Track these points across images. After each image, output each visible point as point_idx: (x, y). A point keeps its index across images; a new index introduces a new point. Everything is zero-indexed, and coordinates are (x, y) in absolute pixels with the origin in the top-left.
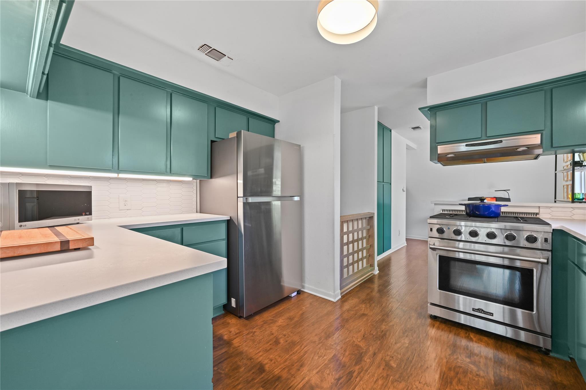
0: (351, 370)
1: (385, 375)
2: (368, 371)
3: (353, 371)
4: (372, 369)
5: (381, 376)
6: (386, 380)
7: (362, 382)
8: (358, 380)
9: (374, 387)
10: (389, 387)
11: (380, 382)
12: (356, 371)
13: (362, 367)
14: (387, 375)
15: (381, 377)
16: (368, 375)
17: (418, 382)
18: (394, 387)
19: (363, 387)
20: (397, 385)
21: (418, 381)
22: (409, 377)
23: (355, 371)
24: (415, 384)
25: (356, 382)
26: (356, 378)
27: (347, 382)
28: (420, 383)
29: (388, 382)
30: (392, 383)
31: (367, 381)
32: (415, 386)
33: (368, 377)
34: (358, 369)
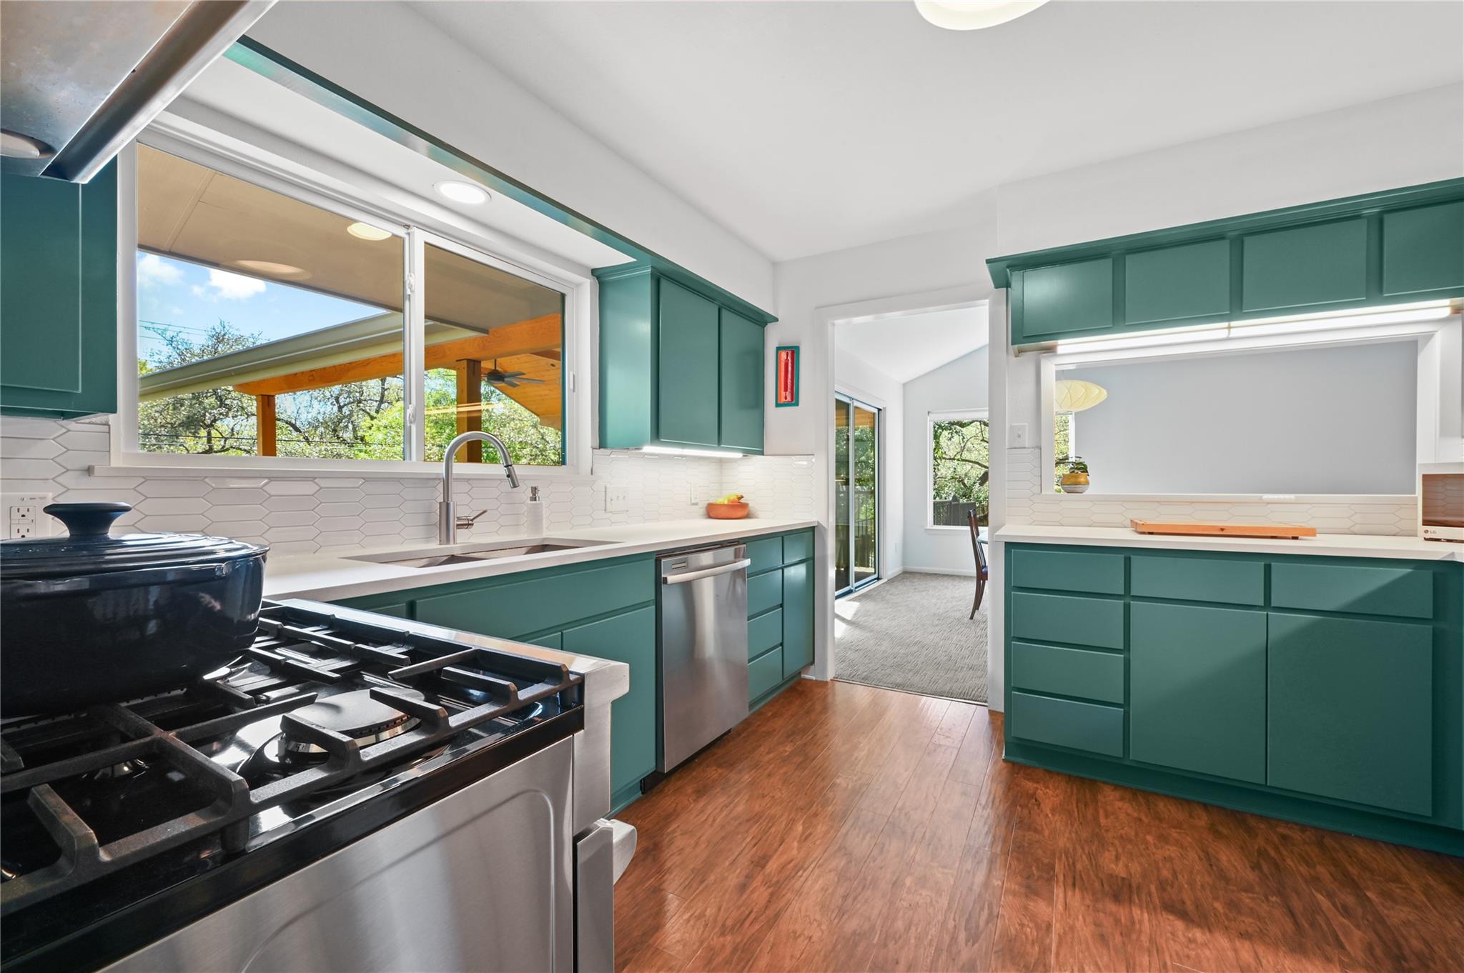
0: (977, 945)
1: (891, 945)
2: (935, 950)
3: (970, 944)
4: (927, 958)
5: (900, 942)
6: (887, 932)
7: (940, 917)
8: (951, 924)
9: (912, 912)
10: (881, 917)
11: (900, 925)
12: (964, 945)
13: (954, 960)
14: (885, 946)
15: (900, 937)
16: (931, 940)
17: (814, 939)
18: (869, 920)
19: (935, 908)
20: (864, 923)
21: (813, 943)
22: (834, 948)
23: (966, 945)
24: (823, 932)
25: (952, 917)
26: (955, 926)
27: (970, 913)
28: (810, 938)
29: (882, 927)
30: (873, 928)
31: (929, 923)
32: (824, 927)
33: (930, 932)
34: (960, 951)
